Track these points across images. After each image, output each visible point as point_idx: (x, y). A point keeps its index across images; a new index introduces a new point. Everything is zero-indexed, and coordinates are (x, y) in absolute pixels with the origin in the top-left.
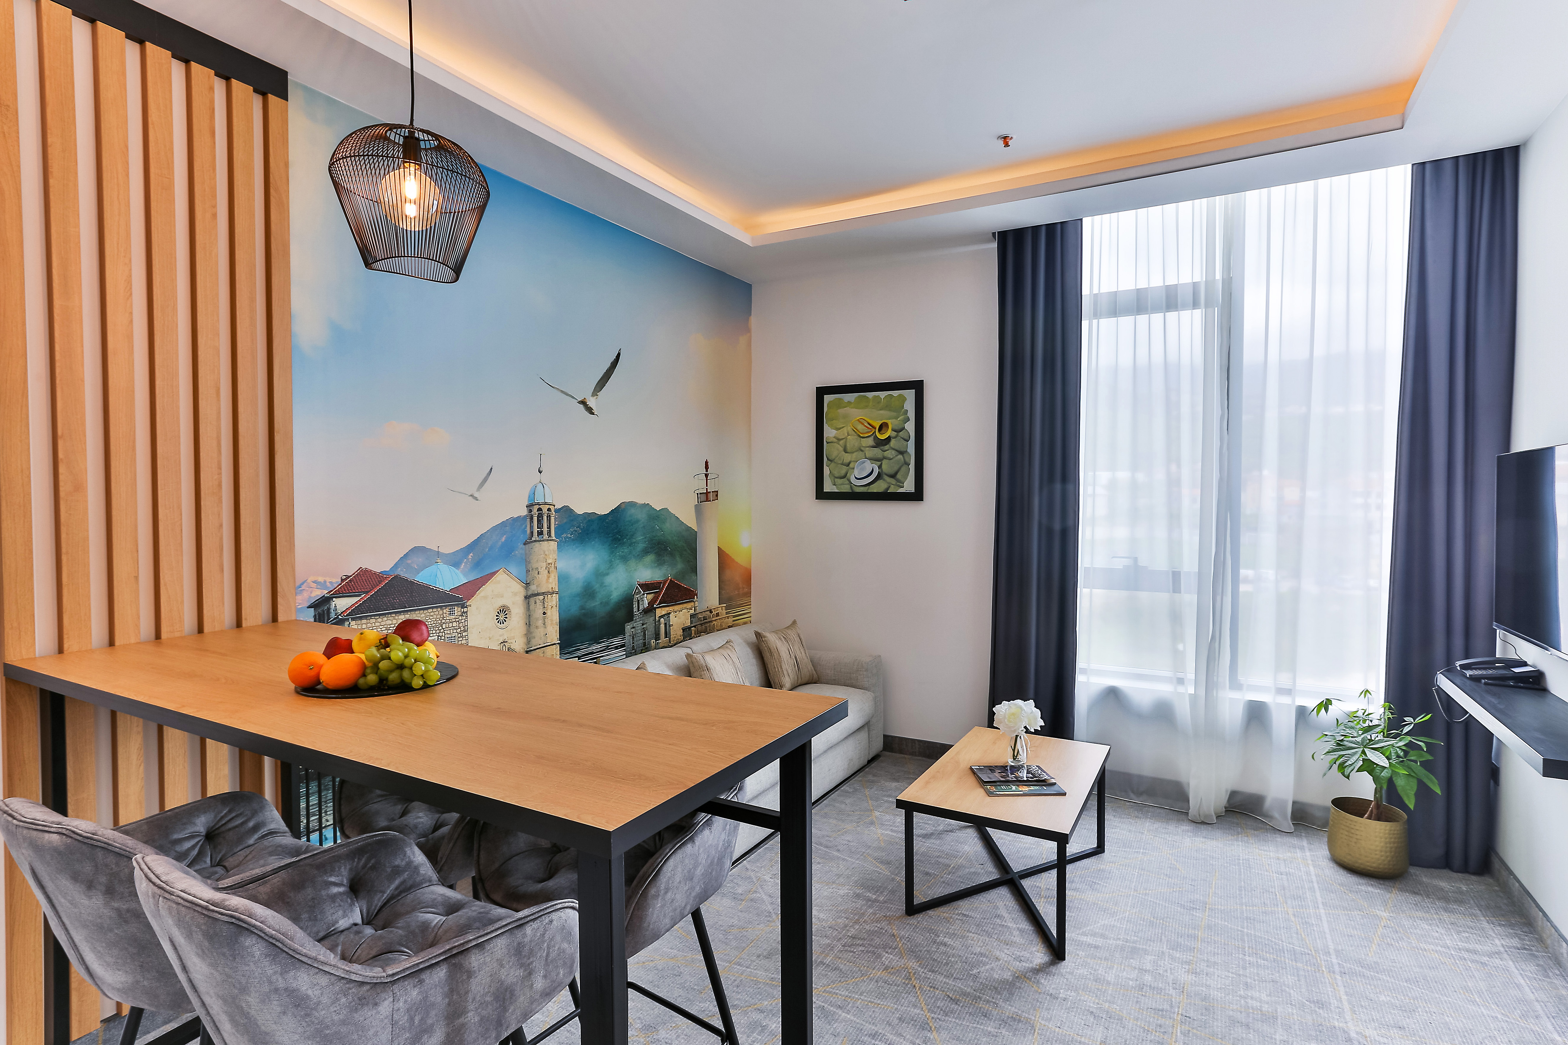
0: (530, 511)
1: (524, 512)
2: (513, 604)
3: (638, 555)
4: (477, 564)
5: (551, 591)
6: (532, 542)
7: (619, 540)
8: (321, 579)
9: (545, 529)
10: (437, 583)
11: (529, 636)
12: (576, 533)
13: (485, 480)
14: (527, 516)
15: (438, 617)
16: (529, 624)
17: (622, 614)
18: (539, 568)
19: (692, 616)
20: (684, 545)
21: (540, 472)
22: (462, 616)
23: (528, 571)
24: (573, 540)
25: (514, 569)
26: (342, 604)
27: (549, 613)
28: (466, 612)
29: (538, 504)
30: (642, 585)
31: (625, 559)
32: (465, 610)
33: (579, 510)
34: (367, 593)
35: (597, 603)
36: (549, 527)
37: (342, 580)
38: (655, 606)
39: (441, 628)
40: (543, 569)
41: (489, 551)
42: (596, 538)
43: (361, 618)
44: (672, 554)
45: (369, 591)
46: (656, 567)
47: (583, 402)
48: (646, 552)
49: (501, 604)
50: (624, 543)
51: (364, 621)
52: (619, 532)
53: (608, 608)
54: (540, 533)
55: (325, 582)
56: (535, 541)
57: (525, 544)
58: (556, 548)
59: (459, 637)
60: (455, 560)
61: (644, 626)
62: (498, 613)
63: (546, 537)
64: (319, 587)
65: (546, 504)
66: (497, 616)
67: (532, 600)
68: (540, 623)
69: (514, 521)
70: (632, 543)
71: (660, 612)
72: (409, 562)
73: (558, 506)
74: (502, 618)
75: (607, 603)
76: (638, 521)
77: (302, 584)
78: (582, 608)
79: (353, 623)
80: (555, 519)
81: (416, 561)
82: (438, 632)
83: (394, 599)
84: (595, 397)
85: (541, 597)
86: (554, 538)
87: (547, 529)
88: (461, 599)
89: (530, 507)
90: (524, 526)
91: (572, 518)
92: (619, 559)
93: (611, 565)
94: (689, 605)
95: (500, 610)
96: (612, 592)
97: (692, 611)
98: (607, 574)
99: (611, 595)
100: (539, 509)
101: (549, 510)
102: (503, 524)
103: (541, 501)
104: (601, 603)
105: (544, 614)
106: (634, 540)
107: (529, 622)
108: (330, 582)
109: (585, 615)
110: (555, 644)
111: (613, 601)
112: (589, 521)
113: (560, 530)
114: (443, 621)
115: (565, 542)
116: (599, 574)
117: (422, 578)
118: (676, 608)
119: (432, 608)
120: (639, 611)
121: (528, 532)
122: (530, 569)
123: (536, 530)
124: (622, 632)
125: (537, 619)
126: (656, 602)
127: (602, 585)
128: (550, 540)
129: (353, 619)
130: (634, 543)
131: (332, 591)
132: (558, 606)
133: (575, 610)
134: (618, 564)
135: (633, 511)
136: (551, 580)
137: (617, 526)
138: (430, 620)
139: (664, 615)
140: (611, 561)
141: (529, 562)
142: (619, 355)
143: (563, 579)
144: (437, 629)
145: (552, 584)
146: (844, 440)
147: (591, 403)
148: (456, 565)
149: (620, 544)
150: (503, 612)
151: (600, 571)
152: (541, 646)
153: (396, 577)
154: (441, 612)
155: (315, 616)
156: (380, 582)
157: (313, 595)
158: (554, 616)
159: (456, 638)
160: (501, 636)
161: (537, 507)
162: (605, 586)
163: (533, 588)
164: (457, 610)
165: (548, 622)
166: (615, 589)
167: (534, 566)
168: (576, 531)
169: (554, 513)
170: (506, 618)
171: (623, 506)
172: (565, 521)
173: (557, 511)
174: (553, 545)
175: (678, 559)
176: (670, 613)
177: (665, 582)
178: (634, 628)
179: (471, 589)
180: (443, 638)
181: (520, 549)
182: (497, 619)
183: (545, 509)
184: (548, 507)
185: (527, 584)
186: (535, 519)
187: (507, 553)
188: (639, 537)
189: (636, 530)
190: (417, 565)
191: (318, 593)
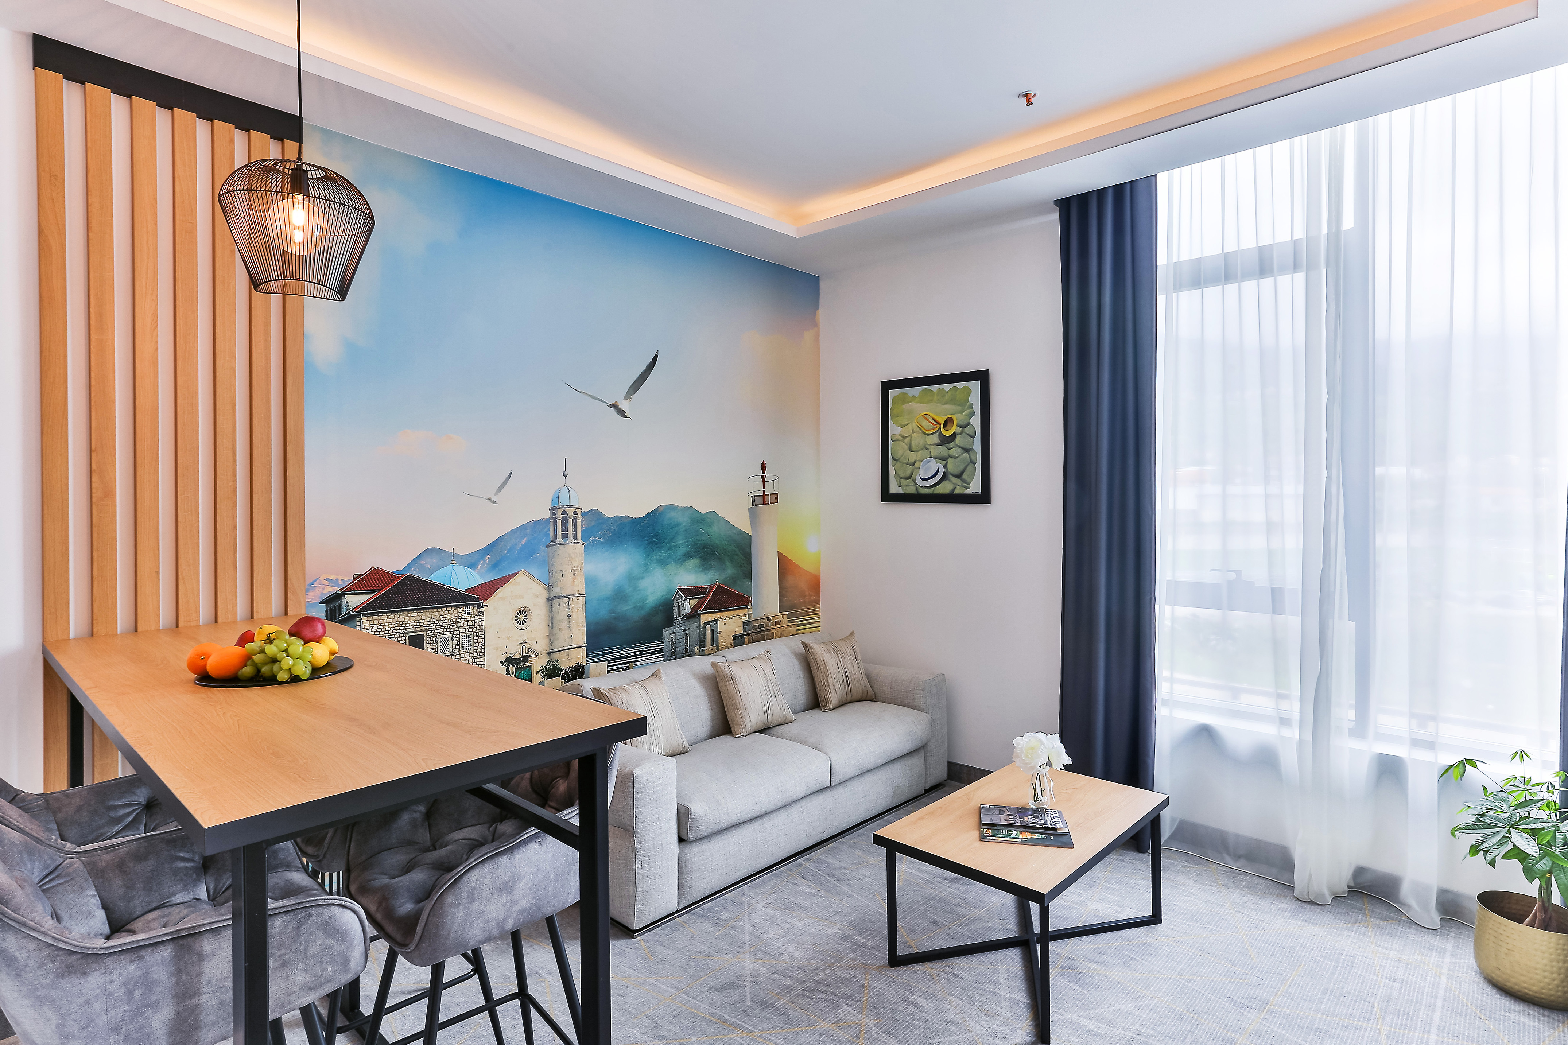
0: (554, 514)
1: (547, 515)
2: (534, 605)
3: (679, 559)
4: (495, 566)
5: (576, 593)
6: (556, 545)
7: (657, 544)
8: (333, 577)
9: (570, 532)
10: (452, 584)
11: (551, 637)
12: (606, 536)
13: (504, 484)
14: (549, 519)
15: (453, 615)
16: (551, 626)
17: (659, 618)
18: (564, 571)
19: (745, 623)
20: (736, 549)
21: (565, 476)
22: (478, 615)
23: (550, 574)
24: (602, 543)
25: (534, 571)
26: (354, 601)
27: (574, 615)
28: (483, 612)
29: (563, 507)
30: (684, 590)
31: (663, 563)
32: (482, 610)
33: (610, 513)
34: (379, 590)
35: (630, 607)
36: (575, 530)
37: (354, 579)
38: (699, 612)
39: (455, 626)
40: (567, 572)
41: (507, 553)
42: (629, 541)
43: (372, 614)
44: (720, 559)
45: (381, 590)
46: (701, 571)
47: (614, 406)
48: (688, 556)
49: (521, 605)
50: (662, 547)
51: (376, 617)
52: (656, 536)
53: (643, 613)
54: (565, 536)
55: (337, 580)
56: (559, 544)
57: (547, 547)
58: (583, 551)
59: (474, 636)
60: (471, 561)
61: (686, 632)
62: (517, 613)
63: (571, 539)
64: (331, 584)
65: (571, 507)
66: (516, 617)
67: (555, 602)
68: (564, 625)
69: (536, 524)
70: (671, 547)
71: (704, 618)
72: (422, 562)
73: (585, 510)
74: (521, 618)
75: (641, 608)
76: (678, 525)
77: (315, 581)
78: (612, 611)
79: (365, 619)
80: (582, 522)
81: (429, 562)
82: (452, 630)
83: (406, 597)
84: (629, 400)
85: (567, 600)
86: (581, 541)
87: (572, 532)
88: (477, 600)
89: (553, 510)
90: (546, 529)
91: (600, 521)
92: (655, 563)
93: (646, 569)
94: (741, 612)
95: (520, 611)
96: (647, 596)
97: (746, 619)
98: (642, 578)
99: (646, 599)
100: (564, 513)
101: (575, 513)
102: (524, 527)
103: (565, 504)
104: (635, 607)
105: (569, 616)
106: (674, 544)
107: (552, 624)
108: (342, 580)
109: (615, 618)
110: (581, 647)
111: (648, 605)
112: (621, 524)
113: (586, 534)
114: (458, 620)
115: (593, 545)
116: (632, 579)
117: (436, 578)
118: (726, 614)
119: (447, 607)
120: (679, 616)
121: (552, 534)
122: (554, 572)
123: (560, 533)
124: (660, 637)
125: (561, 621)
126: (700, 607)
127: (635, 589)
128: (576, 543)
129: (364, 615)
130: (674, 546)
131: (344, 588)
132: (584, 608)
133: (604, 613)
134: (655, 568)
135: (672, 514)
136: (576, 583)
137: (654, 529)
138: (444, 619)
139: (711, 622)
140: (646, 565)
141: (553, 565)
142: (656, 357)
143: (590, 582)
144: (451, 627)
145: (579, 586)
146: (909, 438)
147: (624, 406)
148: (472, 566)
149: (657, 547)
150: (523, 615)
151: (633, 575)
152: (565, 648)
153: (410, 578)
154: (456, 611)
155: (326, 611)
156: (392, 581)
157: (325, 592)
158: (580, 620)
159: (472, 637)
160: (520, 636)
161: (562, 510)
162: (639, 590)
163: (556, 591)
164: (473, 610)
165: (573, 624)
166: (652, 593)
167: (558, 568)
168: (606, 534)
169: (581, 516)
170: (527, 619)
171: (661, 509)
172: (593, 524)
173: (583, 514)
174: (580, 548)
175: (728, 563)
176: (717, 620)
177: (711, 587)
178: (673, 633)
179: (487, 590)
180: (458, 636)
181: (542, 551)
182: (516, 620)
183: (570, 512)
184: (574, 510)
185: (550, 587)
186: (559, 523)
187: (528, 554)
188: (680, 541)
189: (676, 533)
190: (431, 566)
191: (330, 590)
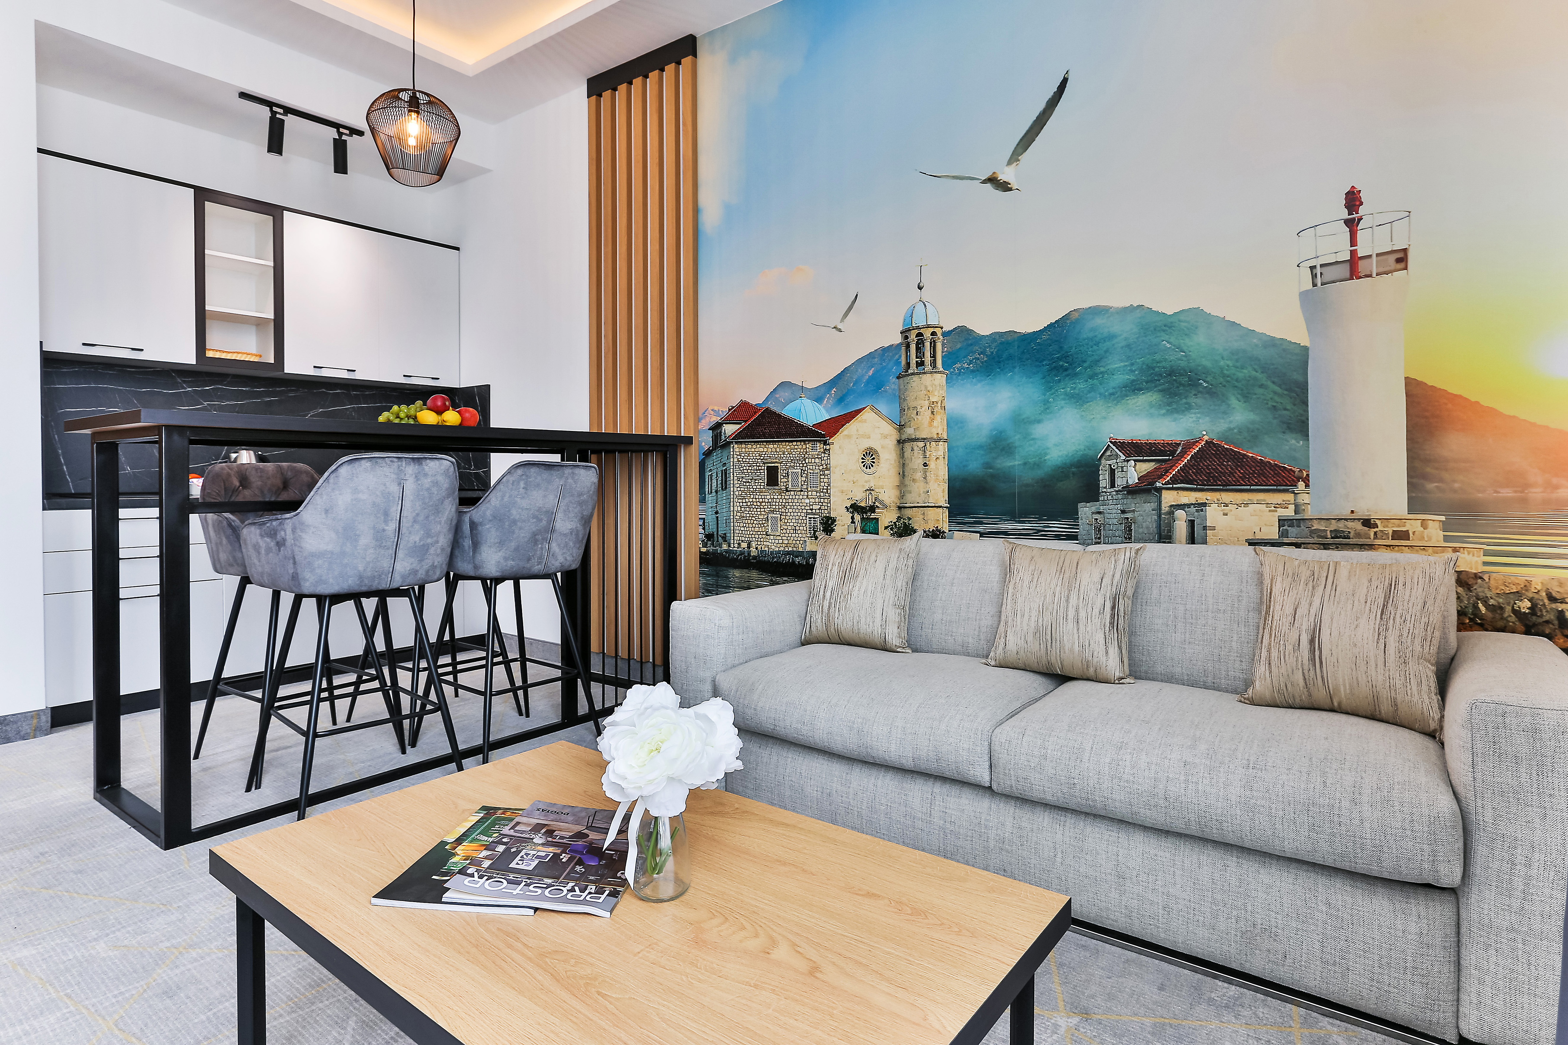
0: (906, 337)
1: (898, 339)
2: (883, 447)
3: (1111, 394)
4: (841, 400)
5: (935, 437)
6: (909, 375)
7: (1066, 370)
8: (716, 408)
9: (928, 359)
10: (801, 418)
11: (902, 487)
12: (978, 362)
13: (850, 308)
14: (901, 344)
15: (802, 451)
16: (902, 475)
17: (1070, 485)
18: (919, 407)
19: (1282, 522)
20: (1259, 375)
21: (920, 288)
22: (825, 453)
23: (902, 410)
24: (973, 371)
25: (883, 407)
26: (730, 429)
27: (932, 465)
28: (829, 450)
29: (918, 328)
30: (1122, 446)
31: (1078, 399)
32: (828, 447)
34: (745, 421)
35: (1017, 463)
36: (934, 356)
37: (730, 410)
38: (1158, 484)
39: (804, 462)
40: (923, 409)
41: (853, 386)
42: (1014, 367)
43: (741, 443)
44: (1211, 393)
45: (747, 421)
46: (1164, 415)
48: (1133, 388)
49: (868, 446)
50: (1076, 375)
51: (743, 446)
52: (1065, 357)
53: (1040, 473)
54: (920, 364)
55: (719, 410)
56: (913, 374)
57: (898, 378)
58: (944, 382)
59: (821, 475)
60: (818, 395)
61: (1129, 515)
62: (864, 455)
63: (928, 368)
64: (715, 414)
65: (928, 326)
66: (862, 459)
67: (908, 446)
68: (919, 475)
69: (885, 351)
70: (1096, 374)
71: (1169, 498)
72: (777, 396)
73: (947, 328)
74: (868, 461)
75: (1037, 465)
76: (1111, 337)
77: (706, 411)
78: (987, 465)
79: (736, 446)
80: (943, 345)
81: (783, 395)
82: (801, 465)
83: (765, 429)
84: (1015, 164)
85: (921, 444)
86: (941, 369)
87: (929, 359)
88: (823, 436)
89: (905, 333)
90: (897, 356)
91: (970, 342)
92: (1064, 399)
93: (1046, 407)
94: (1278, 498)
95: (866, 453)
96: (1048, 448)
97: (1290, 512)
98: (1039, 421)
99: (1046, 454)
100: (920, 335)
101: (933, 334)
102: (871, 355)
103: (922, 323)
104: (1025, 464)
105: (925, 465)
106: (1102, 369)
107: (903, 472)
108: (721, 411)
109: (993, 476)
110: (940, 507)
111: (1049, 463)
112: (1002, 343)
113: (950, 360)
114: (807, 456)
115: (959, 374)
116: (1020, 421)
117: (788, 412)
118: (1226, 497)
119: (797, 441)
120: (1113, 485)
121: (903, 362)
122: (906, 408)
123: (914, 360)
124: (1072, 514)
125: (915, 470)
126: (1161, 477)
127: (1027, 436)
128: (935, 372)
129: (736, 443)
130: (1102, 373)
131: (723, 418)
132: (946, 457)
133: (975, 466)
134: (1062, 407)
135: (1099, 321)
136: (935, 423)
137: (1061, 348)
138: (794, 453)
139: (1189, 506)
140: (1046, 402)
141: (905, 400)
142: (1065, 81)
143: (955, 423)
144: (800, 462)
145: (939, 427)
147: (1006, 174)
148: (819, 400)
149: (1067, 375)
150: (870, 457)
151: (1024, 417)
152: (919, 505)
153: (768, 410)
154: (804, 447)
155: (713, 438)
156: (755, 413)
157: (712, 420)
158: (940, 471)
159: (819, 475)
160: (866, 482)
161: (917, 331)
162: (1033, 439)
163: (909, 431)
164: (819, 446)
165: (931, 477)
166: (1055, 445)
167: (912, 404)
168: (978, 359)
169: (941, 337)
170: (874, 462)
171: (1076, 315)
172: (959, 346)
173: (944, 334)
174: (940, 379)
175: (1234, 402)
176: (1204, 505)
177: (1189, 445)
178: (1100, 513)
179: (833, 426)
180: (806, 472)
181: (892, 384)
182: (863, 462)
183: (927, 333)
184: (932, 330)
185: (901, 427)
186: (913, 347)
187: (876, 386)
188: (1115, 363)
189: (1106, 352)
190: (784, 399)
191: (716, 419)
